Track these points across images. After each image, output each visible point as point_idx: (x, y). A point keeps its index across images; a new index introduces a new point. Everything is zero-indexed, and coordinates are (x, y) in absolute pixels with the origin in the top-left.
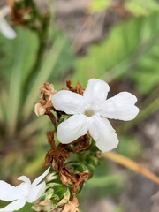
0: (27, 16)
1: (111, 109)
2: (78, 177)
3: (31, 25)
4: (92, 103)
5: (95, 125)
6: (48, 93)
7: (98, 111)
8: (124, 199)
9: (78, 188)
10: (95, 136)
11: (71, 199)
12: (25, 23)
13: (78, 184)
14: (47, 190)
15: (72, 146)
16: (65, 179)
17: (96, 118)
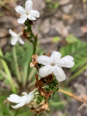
0: (29, 36)
1: (62, 63)
2: (48, 93)
3: (30, 39)
4: (54, 60)
5: (56, 70)
6: (36, 58)
7: (57, 64)
8: (66, 111)
9: (49, 98)
10: (56, 74)
11: (45, 103)
12: (28, 38)
13: (48, 96)
14: (35, 98)
15: (45, 80)
16: (42, 94)
17: (56, 67)
